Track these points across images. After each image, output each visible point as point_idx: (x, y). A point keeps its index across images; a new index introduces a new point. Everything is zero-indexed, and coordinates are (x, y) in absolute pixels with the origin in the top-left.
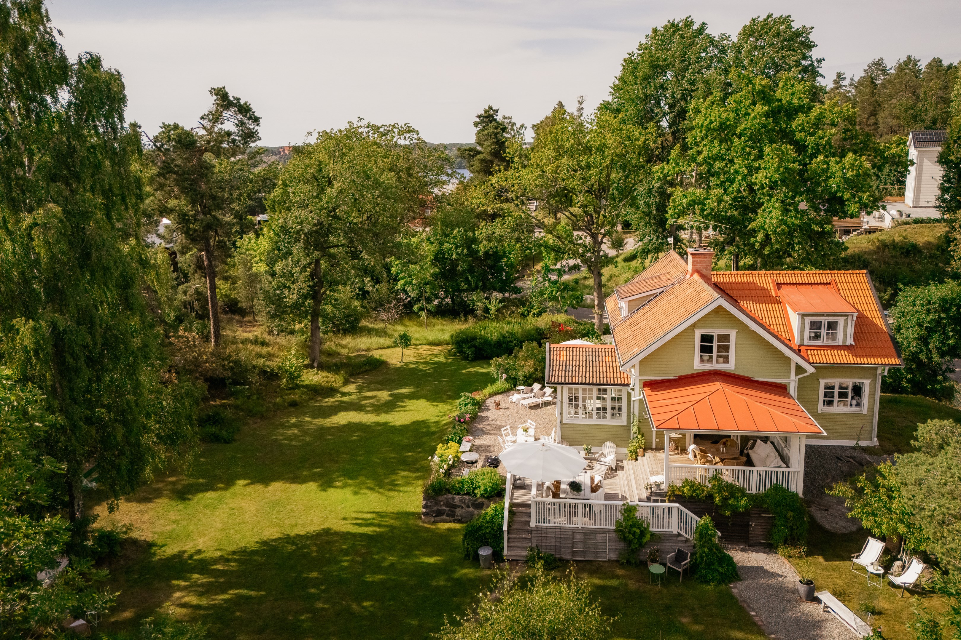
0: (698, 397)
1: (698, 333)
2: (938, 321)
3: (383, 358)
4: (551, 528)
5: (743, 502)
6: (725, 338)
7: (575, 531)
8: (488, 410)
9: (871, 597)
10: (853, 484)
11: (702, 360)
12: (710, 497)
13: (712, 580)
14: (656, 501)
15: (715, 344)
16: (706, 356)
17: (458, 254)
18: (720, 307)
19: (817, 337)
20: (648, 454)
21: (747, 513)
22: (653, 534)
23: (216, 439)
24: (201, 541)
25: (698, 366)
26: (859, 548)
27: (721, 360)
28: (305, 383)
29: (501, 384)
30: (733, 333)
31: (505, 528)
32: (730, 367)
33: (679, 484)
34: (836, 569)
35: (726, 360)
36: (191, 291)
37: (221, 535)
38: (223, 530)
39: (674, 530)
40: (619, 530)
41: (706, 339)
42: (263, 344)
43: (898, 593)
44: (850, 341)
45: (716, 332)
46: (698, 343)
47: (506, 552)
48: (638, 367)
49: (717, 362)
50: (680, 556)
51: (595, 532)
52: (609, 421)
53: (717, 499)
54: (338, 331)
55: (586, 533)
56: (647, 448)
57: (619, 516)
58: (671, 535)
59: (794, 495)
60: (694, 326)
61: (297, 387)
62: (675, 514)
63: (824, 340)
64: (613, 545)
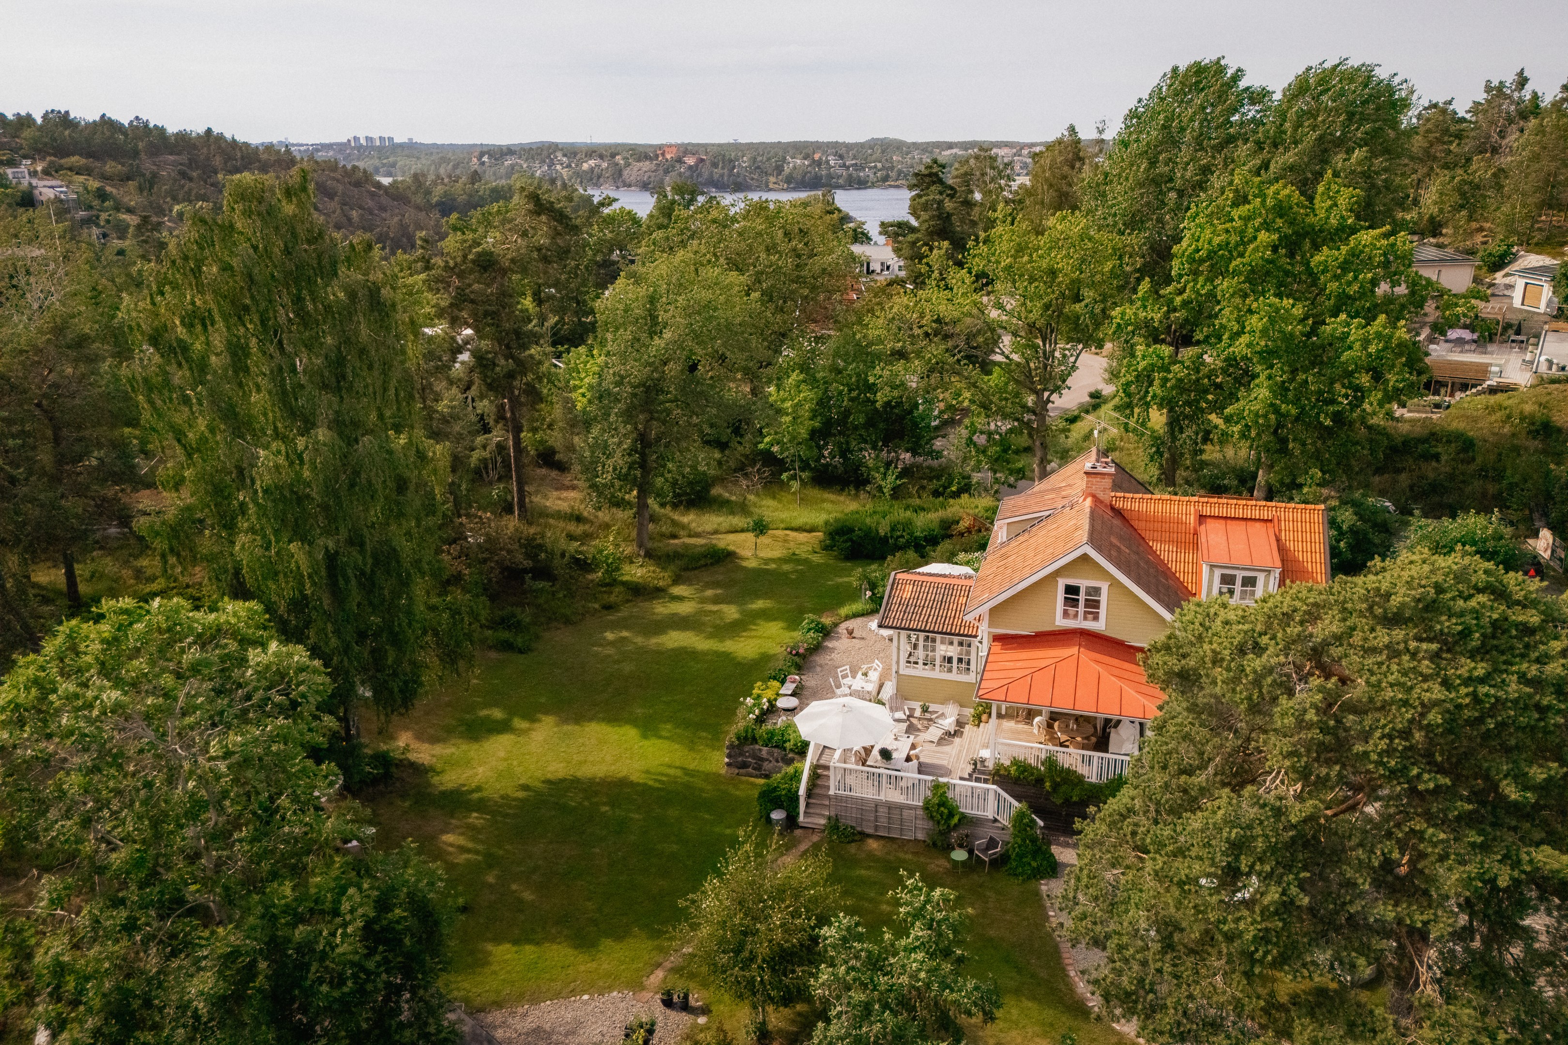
0: (1043, 663)
1: (1062, 583)
3: (731, 548)
4: (852, 798)
5: (1077, 791)
6: (1097, 591)
7: (877, 805)
8: (839, 638)
11: (1066, 614)
12: (1039, 780)
13: (1022, 874)
14: (978, 780)
15: (1082, 597)
16: (1072, 610)
17: (852, 400)
18: (1085, 558)
19: (1230, 593)
22: (963, 817)
23: (507, 646)
24: (481, 770)
25: (1061, 623)
27: (1090, 616)
28: (625, 578)
29: (862, 603)
30: (1105, 587)
31: (802, 791)
32: (1099, 626)
33: (1007, 763)
35: (1096, 618)
36: (492, 447)
37: (502, 766)
38: (506, 760)
39: (990, 814)
40: (926, 807)
41: (1071, 590)
42: (579, 519)
45: (1083, 583)
46: (1061, 594)
47: (801, 818)
48: (987, 618)
49: (1085, 618)
50: (992, 843)
51: (901, 807)
52: (954, 676)
53: (1048, 784)
54: (681, 502)
55: (891, 807)
57: (929, 793)
58: (988, 820)
60: (1057, 573)
61: (614, 583)
62: (991, 797)
63: (1237, 599)
64: (920, 824)
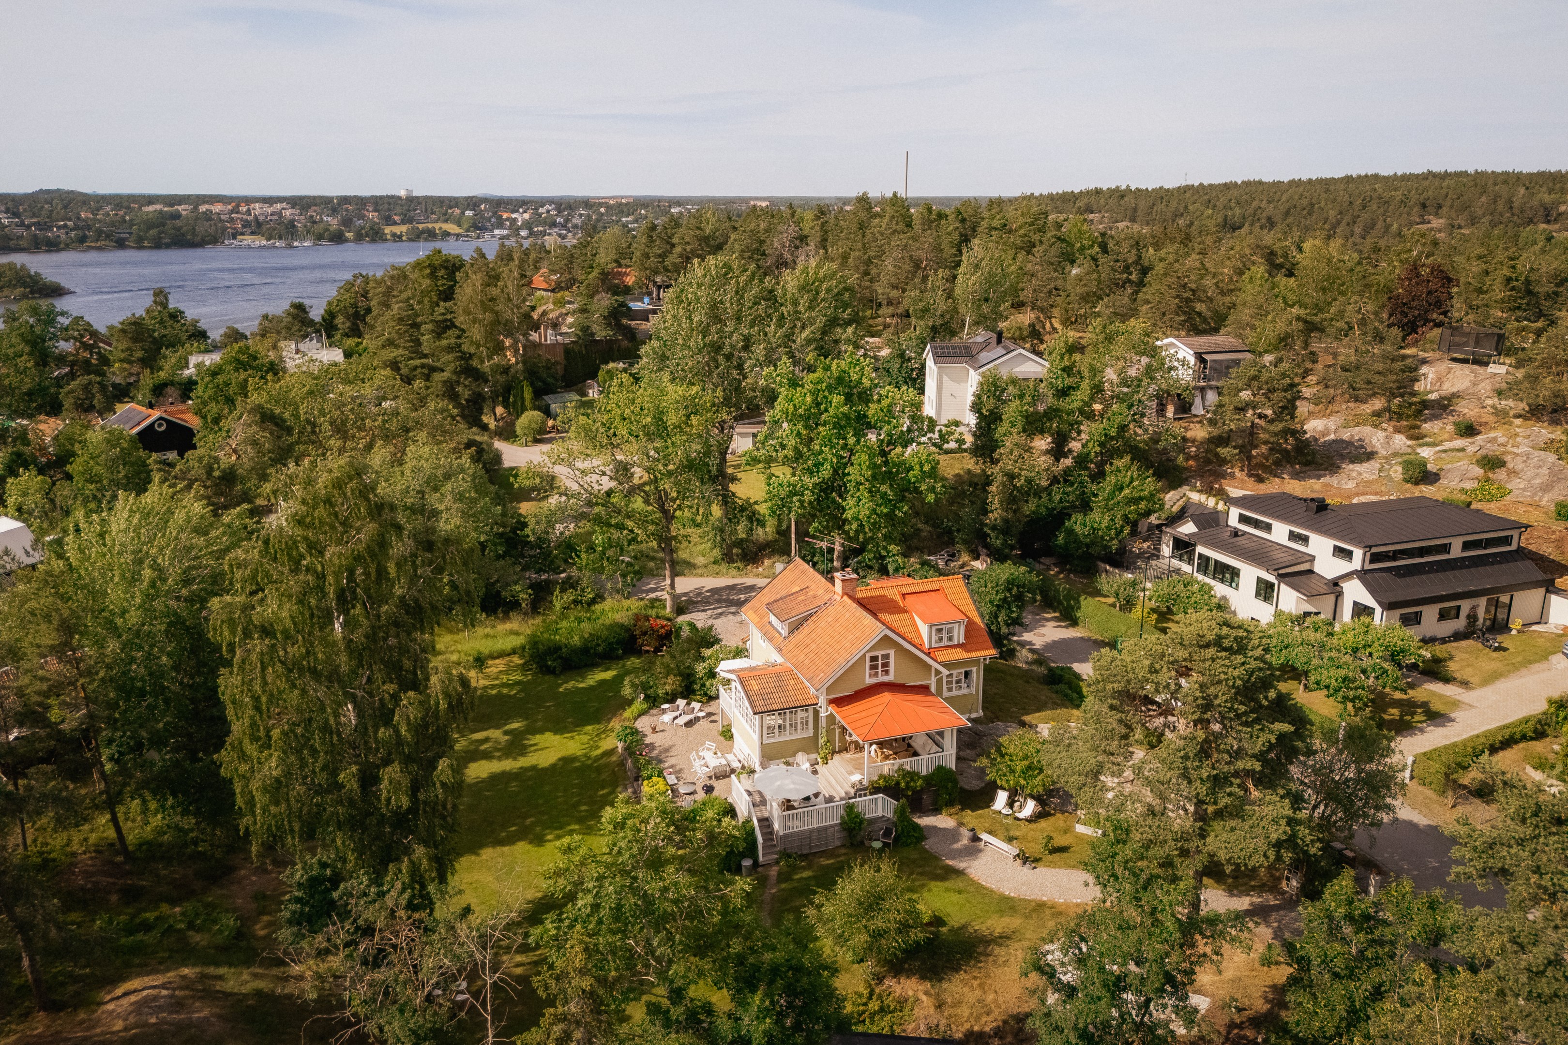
0: (879, 709)
1: (869, 656)
2: (1005, 600)
4: (794, 833)
5: (920, 782)
6: (886, 656)
7: (811, 832)
8: (646, 735)
9: (1008, 830)
10: (988, 757)
11: (871, 675)
12: (898, 783)
13: (911, 843)
14: (862, 796)
15: (880, 662)
16: (875, 672)
18: (886, 636)
19: (941, 639)
20: (837, 757)
21: (922, 790)
22: (868, 820)
25: (869, 681)
26: (992, 799)
27: (884, 674)
29: (639, 704)
30: (892, 652)
31: (760, 840)
32: (890, 678)
33: (875, 779)
34: (981, 816)
35: (887, 672)
39: (880, 813)
40: (845, 823)
41: (874, 659)
43: (1022, 823)
44: (962, 640)
45: (880, 653)
46: (868, 663)
49: (881, 675)
50: (888, 831)
51: (826, 828)
52: (799, 735)
53: (903, 785)
55: (820, 830)
56: (834, 752)
57: (841, 813)
58: (879, 818)
59: (950, 770)
60: (866, 652)
62: (880, 802)
63: (945, 643)
64: (839, 835)
